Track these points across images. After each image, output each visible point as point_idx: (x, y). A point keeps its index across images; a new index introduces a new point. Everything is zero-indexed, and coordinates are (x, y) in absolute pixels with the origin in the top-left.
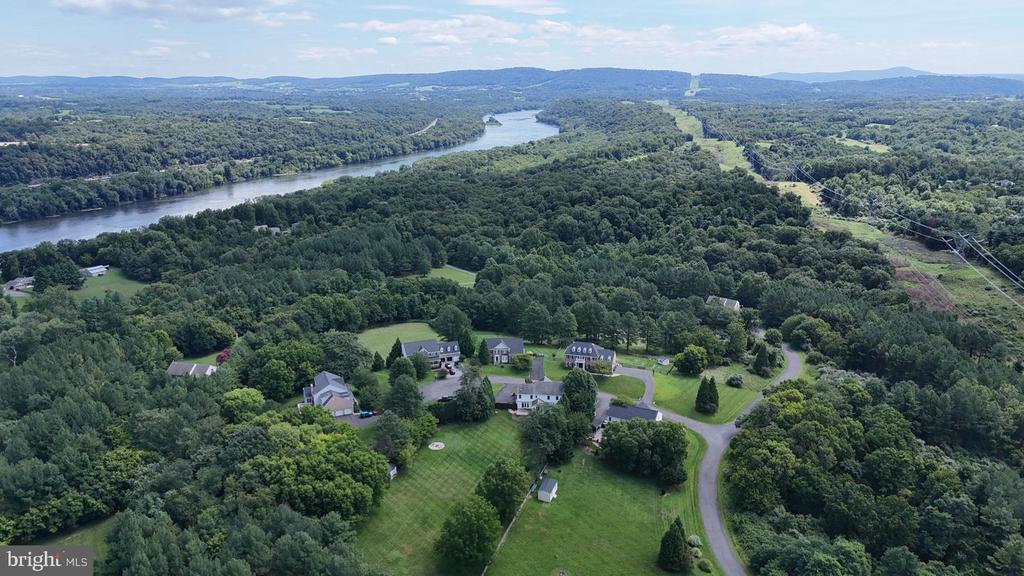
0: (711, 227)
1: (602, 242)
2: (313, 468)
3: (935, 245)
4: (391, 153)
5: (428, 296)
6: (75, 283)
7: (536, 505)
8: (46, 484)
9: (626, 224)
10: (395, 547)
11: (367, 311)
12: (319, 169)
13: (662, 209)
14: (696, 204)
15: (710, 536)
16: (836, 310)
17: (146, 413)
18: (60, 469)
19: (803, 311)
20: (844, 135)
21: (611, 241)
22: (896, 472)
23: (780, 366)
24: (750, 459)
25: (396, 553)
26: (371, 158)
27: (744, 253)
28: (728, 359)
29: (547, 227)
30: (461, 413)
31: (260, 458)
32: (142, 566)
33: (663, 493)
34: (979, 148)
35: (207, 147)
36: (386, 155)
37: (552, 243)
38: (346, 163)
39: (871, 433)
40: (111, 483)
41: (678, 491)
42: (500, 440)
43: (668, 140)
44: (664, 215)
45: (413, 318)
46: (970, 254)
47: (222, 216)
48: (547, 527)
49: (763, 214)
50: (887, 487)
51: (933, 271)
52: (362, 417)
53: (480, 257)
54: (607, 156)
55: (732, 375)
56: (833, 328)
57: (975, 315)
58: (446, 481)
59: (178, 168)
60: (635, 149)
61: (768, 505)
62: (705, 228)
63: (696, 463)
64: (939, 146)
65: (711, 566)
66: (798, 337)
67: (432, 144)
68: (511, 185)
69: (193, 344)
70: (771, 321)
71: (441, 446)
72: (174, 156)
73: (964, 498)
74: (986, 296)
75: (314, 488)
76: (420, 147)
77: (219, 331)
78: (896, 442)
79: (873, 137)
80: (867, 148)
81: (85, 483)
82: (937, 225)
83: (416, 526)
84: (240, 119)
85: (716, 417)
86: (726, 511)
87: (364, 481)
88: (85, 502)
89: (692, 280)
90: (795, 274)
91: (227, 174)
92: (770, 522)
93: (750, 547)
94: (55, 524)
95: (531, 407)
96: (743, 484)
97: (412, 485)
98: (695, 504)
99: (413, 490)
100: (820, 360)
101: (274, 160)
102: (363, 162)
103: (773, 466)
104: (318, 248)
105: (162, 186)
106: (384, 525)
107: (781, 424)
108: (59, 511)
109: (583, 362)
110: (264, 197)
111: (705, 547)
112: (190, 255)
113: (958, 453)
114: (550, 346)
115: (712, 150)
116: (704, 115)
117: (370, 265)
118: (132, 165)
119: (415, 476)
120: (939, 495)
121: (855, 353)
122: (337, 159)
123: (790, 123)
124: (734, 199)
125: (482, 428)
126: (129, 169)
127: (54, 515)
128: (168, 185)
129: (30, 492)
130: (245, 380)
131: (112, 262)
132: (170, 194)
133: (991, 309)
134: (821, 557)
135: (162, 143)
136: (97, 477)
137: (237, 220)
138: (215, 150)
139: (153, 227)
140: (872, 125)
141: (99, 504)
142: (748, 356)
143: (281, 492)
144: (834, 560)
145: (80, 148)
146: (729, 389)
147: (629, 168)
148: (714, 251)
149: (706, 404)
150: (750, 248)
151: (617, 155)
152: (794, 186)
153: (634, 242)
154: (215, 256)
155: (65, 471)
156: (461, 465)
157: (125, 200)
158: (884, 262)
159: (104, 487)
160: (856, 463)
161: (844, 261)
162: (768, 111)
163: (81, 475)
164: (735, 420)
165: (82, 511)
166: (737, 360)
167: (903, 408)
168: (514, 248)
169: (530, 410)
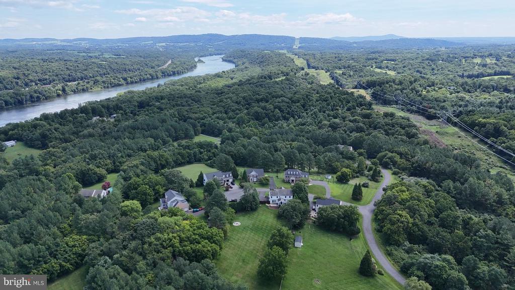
0: (327, 112)
1: (277, 120)
2: (188, 238)
3: (430, 117)
4: (151, 78)
5: (202, 150)
6: (1, 151)
7: (295, 249)
8: (39, 257)
9: (287, 111)
10: (233, 275)
11: (175, 159)
12: (113, 87)
13: (302, 104)
14: (317, 101)
15: (377, 257)
16: (402, 149)
18: (46, 248)
19: (386, 151)
20: (374, 67)
21: (281, 120)
22: (454, 222)
23: (382, 176)
24: (391, 220)
25: (235, 278)
26: (140, 80)
27: (348, 124)
28: (358, 175)
29: (248, 114)
30: (246, 207)
31: (159, 235)
33: (351, 240)
34: (436, 72)
35: (49, 76)
36: (148, 79)
37: (252, 122)
38: (127, 83)
39: (438, 205)
40: (73, 254)
41: (356, 238)
42: (266, 218)
43: (293, 70)
44: (303, 106)
45: (196, 161)
46: (449, 121)
47: (73, 112)
48: (303, 259)
49: (349, 104)
51: (433, 129)
52: (194, 212)
53: (218, 130)
54: (265, 78)
55: (364, 182)
56: (401, 158)
57: (456, 149)
58: (247, 240)
59: (35, 87)
60: (278, 74)
61: (402, 242)
62: (324, 112)
63: (362, 224)
64: (418, 71)
65: (383, 272)
66: (386, 162)
67: (172, 73)
68: (222, 93)
69: (87, 180)
70: (370, 156)
71: (239, 224)
72: (32, 81)
73: (490, 232)
74: (459, 140)
75: (191, 248)
76: (165, 74)
77: (99, 172)
78: (450, 208)
79: (387, 67)
80: (386, 73)
81: (59, 255)
82: (430, 108)
83: (240, 264)
84: (66, 61)
85: (362, 202)
86: (381, 246)
87: (214, 242)
88: (60, 265)
89: (328, 137)
90: (375, 133)
91: (64, 90)
92: (403, 250)
93: (398, 262)
95: (277, 202)
96: (389, 232)
98: (366, 243)
100: (398, 173)
101: (88, 82)
102: (136, 82)
103: (402, 222)
104: (134, 128)
105: (28, 97)
106: (225, 265)
107: (400, 203)
108: (48, 270)
109: (294, 179)
110: (89, 102)
111: (377, 263)
113: (473, 212)
115: (315, 75)
116: (307, 57)
117: (165, 136)
118: (9, 86)
119: (232, 239)
120: (478, 231)
121: (415, 168)
122: (123, 82)
123: (348, 61)
125: (256, 214)
126: (6, 88)
128: (31, 97)
129: (31, 261)
130: (126, 197)
131: (18, 139)
132: (33, 102)
133: (463, 146)
134: (438, 263)
135: (24, 74)
136: (64, 251)
137: (84, 115)
138: (55, 78)
139: (36, 119)
140: (385, 62)
141: (68, 265)
142: (366, 172)
143: (174, 251)
144: (444, 264)
146: (364, 188)
148: (334, 123)
149: (357, 195)
150: (350, 121)
151: (270, 78)
152: (358, 91)
153: (292, 120)
154: (76, 133)
155: (48, 249)
156: (252, 232)
158: (415, 126)
159: (70, 256)
160: (436, 219)
161: (396, 126)
162: (337, 55)
163: (57, 251)
164: (373, 203)
165: (60, 269)
166: (362, 174)
167: (448, 193)
168: (234, 125)
169: (277, 204)
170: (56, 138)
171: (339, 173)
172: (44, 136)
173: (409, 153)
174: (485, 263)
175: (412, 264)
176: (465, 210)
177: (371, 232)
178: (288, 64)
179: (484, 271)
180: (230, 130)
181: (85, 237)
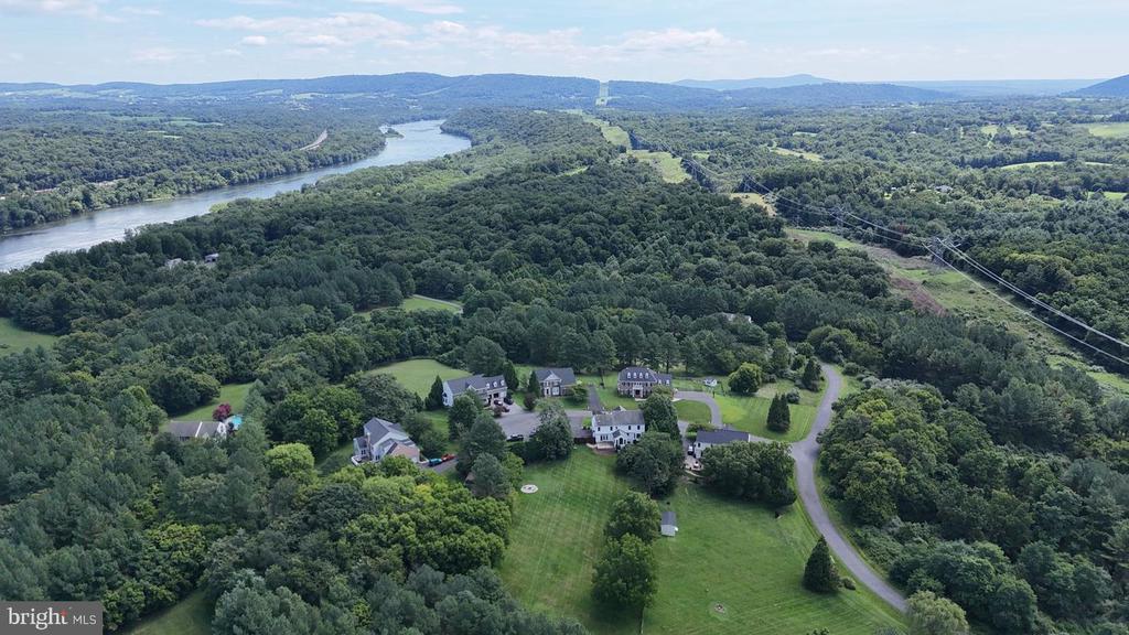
0: (687, 242)
1: (581, 261)
2: (435, 522)
3: (906, 251)
5: (427, 330)
7: (663, 540)
8: (98, 574)
11: (371, 349)
12: (200, 191)
13: (633, 225)
14: (664, 218)
16: (860, 320)
18: (112, 555)
19: (825, 324)
20: (775, 144)
21: (589, 261)
22: (992, 473)
23: (822, 379)
27: (738, 267)
28: (773, 377)
29: (516, 248)
30: (547, 450)
31: (370, 518)
33: (777, 516)
34: (906, 155)
36: (278, 173)
37: (526, 266)
38: (232, 184)
39: (955, 436)
40: (174, 565)
41: (789, 512)
42: (591, 474)
43: (603, 152)
44: (636, 231)
45: (416, 354)
46: (948, 258)
47: (117, 248)
48: (683, 562)
49: (733, 226)
51: (917, 277)
52: (431, 465)
54: (543, 170)
58: (558, 524)
59: (22, 194)
61: (886, 517)
64: (868, 154)
65: (854, 583)
66: (828, 349)
68: (451, 203)
69: (177, 399)
70: (794, 336)
71: (534, 488)
73: (1067, 490)
74: (971, 298)
75: (445, 544)
76: (317, 163)
77: (202, 383)
79: (802, 145)
80: (801, 157)
81: (142, 569)
82: (906, 232)
84: (86, 133)
85: (791, 433)
86: (843, 527)
87: (492, 529)
88: (146, 592)
89: (699, 297)
90: (797, 285)
91: (87, 200)
92: (889, 534)
93: (883, 561)
95: (611, 439)
98: (809, 522)
100: (857, 371)
101: (143, 182)
104: (264, 284)
105: (5, 217)
107: (877, 435)
108: (118, 604)
109: (641, 388)
110: (149, 226)
111: (840, 564)
114: (590, 374)
115: (651, 162)
117: (337, 300)
120: (1043, 490)
122: (221, 180)
123: (719, 133)
130: (276, 435)
132: (15, 227)
133: (980, 311)
136: (152, 560)
138: (64, 172)
139: (37, 266)
140: (798, 133)
141: (163, 591)
142: (790, 371)
148: (707, 266)
149: (778, 420)
150: (740, 260)
151: (554, 169)
152: (747, 197)
153: (614, 261)
154: (132, 297)
156: (565, 506)
158: (879, 270)
159: (165, 571)
160: (951, 466)
161: (842, 271)
162: (693, 120)
163: (136, 560)
164: (813, 436)
165: (145, 601)
166: (782, 376)
167: (971, 410)
168: (488, 272)
169: (612, 443)
170: (88, 309)
171: (735, 374)
172: (60, 305)
173: (876, 328)
174: (1064, 557)
175: (916, 565)
176: (1006, 447)
177: (817, 497)
178: (590, 140)
179: (1065, 573)
180: (480, 285)
181: (195, 527)
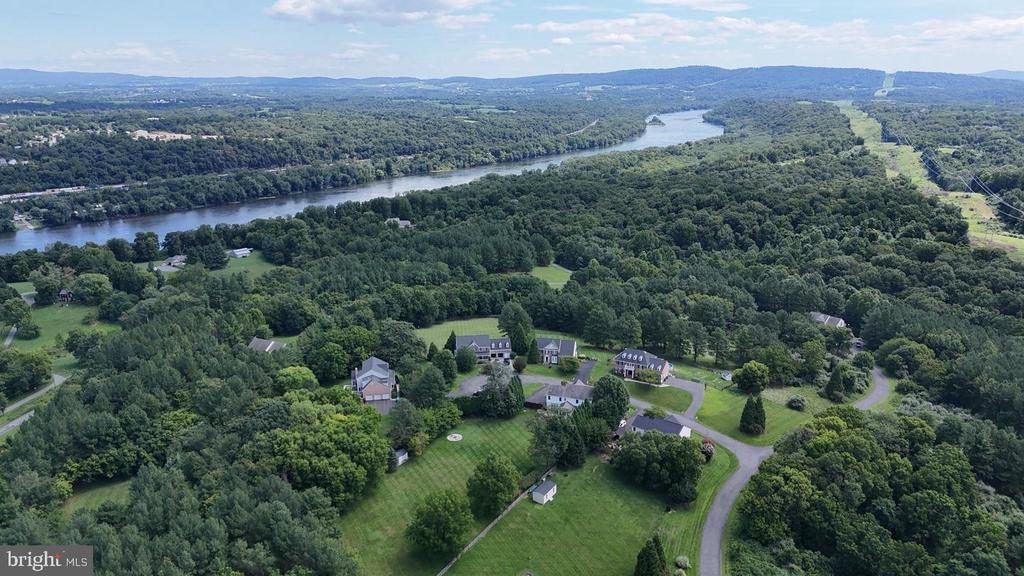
1: (720, 248)
2: (316, 445)
6: (218, 263)
7: (528, 505)
9: (751, 231)
10: (380, 528)
11: (447, 303)
12: (474, 166)
14: (834, 213)
15: (702, 560)
16: (943, 336)
17: (205, 380)
19: (906, 335)
24: (760, 484)
25: (378, 534)
26: (524, 157)
27: (868, 269)
28: (799, 380)
29: (664, 230)
31: (277, 431)
32: (139, 515)
33: (668, 510)
35: (375, 143)
38: (500, 162)
41: (686, 509)
43: (833, 143)
48: (531, 528)
50: (921, 533)
53: (585, 258)
54: (760, 158)
55: (796, 397)
56: (937, 356)
59: (345, 162)
61: (774, 536)
63: (719, 483)
66: (893, 362)
71: (459, 437)
72: (345, 151)
75: (311, 463)
77: (310, 313)
83: (406, 510)
84: (409, 117)
86: (729, 536)
87: (359, 463)
89: (796, 294)
91: (388, 169)
92: (773, 554)
94: (112, 470)
96: (749, 510)
97: (417, 471)
98: (700, 525)
99: (416, 476)
100: (911, 389)
101: (431, 157)
106: (376, 506)
107: (809, 452)
109: (632, 369)
112: (321, 243)
114: (609, 350)
116: (886, 116)
117: (472, 261)
118: (308, 159)
119: (424, 464)
121: (948, 384)
122: (491, 158)
124: (880, 209)
125: (506, 425)
126: (305, 162)
127: (111, 463)
128: (334, 178)
129: (93, 440)
131: (254, 245)
132: (335, 186)
135: (335, 139)
138: (382, 147)
139: (296, 216)
143: (284, 463)
145: (266, 142)
146: (788, 410)
147: (780, 172)
150: (877, 263)
151: (772, 158)
152: (967, 197)
154: (342, 244)
155: (126, 425)
157: (296, 190)
159: (156, 443)
164: (776, 441)
171: (738, 371)
172: (289, 245)
178: (834, 131)
